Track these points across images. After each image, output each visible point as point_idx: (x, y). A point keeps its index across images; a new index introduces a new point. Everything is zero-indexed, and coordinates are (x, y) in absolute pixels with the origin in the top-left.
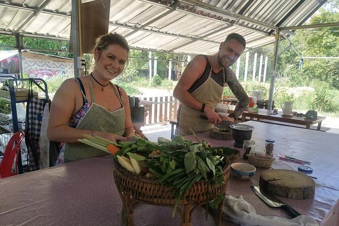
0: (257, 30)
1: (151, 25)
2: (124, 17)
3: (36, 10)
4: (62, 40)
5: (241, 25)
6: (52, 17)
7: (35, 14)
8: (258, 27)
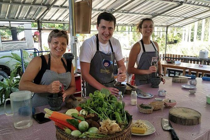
0: (203, 6)
1: (122, 9)
2: (103, 6)
3: (49, 7)
4: (66, 23)
5: (189, 4)
6: (58, 10)
7: (48, 9)
8: (203, 4)
